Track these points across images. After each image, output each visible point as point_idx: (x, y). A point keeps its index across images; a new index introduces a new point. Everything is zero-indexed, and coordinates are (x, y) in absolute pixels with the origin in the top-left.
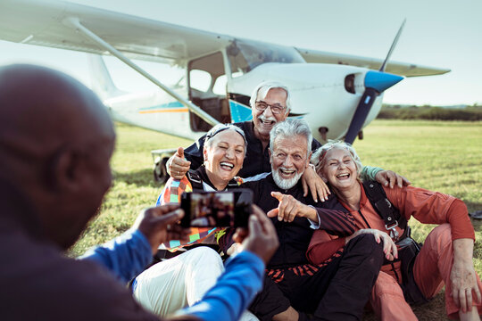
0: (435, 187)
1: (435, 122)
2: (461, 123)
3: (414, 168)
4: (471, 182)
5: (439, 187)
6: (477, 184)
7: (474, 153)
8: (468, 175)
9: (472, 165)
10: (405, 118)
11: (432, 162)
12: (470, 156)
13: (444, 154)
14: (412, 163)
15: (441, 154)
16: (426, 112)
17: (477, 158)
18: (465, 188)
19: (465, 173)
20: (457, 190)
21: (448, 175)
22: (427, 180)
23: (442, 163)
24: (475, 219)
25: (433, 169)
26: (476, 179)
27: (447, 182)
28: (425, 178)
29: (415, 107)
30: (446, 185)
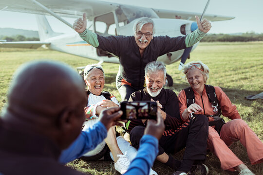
0: (228, 82)
1: (226, 43)
2: (239, 43)
3: (216, 71)
4: (246, 78)
5: (229, 82)
6: (249, 80)
7: (247, 61)
8: (244, 74)
9: (246, 68)
10: (210, 41)
11: (225, 68)
12: (244, 63)
13: (231, 62)
14: (214, 68)
15: (229, 62)
16: (221, 37)
17: (248, 64)
18: (243, 82)
19: (243, 73)
20: (239, 83)
21: (234, 74)
22: (223, 78)
23: (230, 68)
24: (248, 100)
25: (226, 71)
26: (248, 77)
27: (234, 79)
28: (222, 77)
29: (215, 34)
30: (233, 81)
